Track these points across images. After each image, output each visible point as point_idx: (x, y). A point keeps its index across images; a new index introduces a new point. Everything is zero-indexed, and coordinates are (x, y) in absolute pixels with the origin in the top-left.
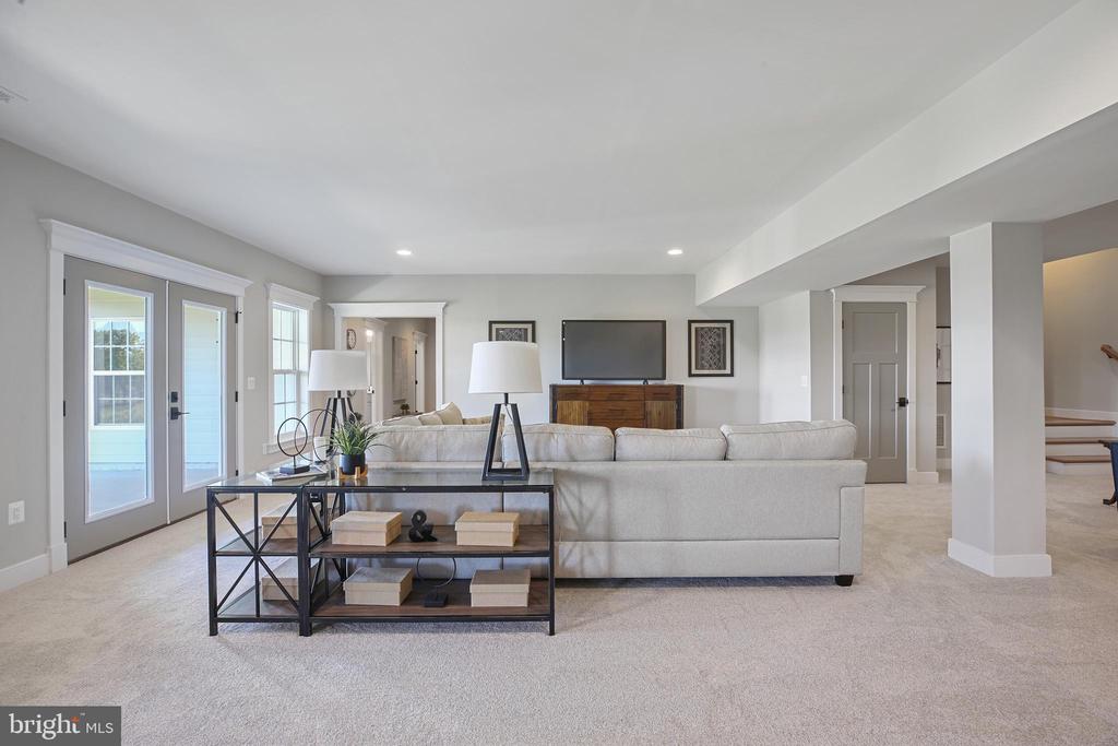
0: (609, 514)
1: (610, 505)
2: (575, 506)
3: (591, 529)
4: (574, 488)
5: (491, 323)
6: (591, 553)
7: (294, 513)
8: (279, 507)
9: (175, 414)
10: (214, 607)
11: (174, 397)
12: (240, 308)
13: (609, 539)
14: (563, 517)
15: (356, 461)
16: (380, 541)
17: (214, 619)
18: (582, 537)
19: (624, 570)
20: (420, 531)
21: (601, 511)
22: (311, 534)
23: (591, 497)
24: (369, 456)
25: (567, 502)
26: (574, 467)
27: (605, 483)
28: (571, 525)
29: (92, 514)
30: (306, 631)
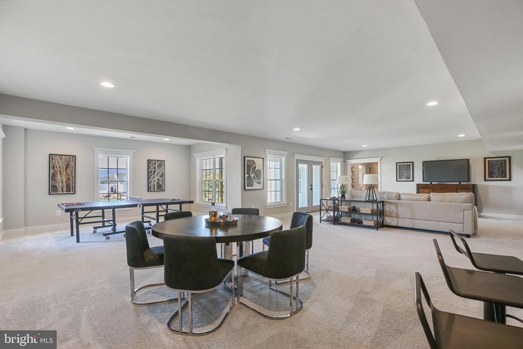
0: (397, 212)
1: (397, 209)
2: (389, 209)
3: (393, 215)
4: (389, 205)
5: (397, 163)
6: (393, 220)
7: (332, 205)
8: (330, 203)
9: (312, 189)
10: (321, 219)
11: (311, 186)
12: (323, 165)
13: (397, 217)
14: (386, 211)
15: (343, 196)
16: (347, 210)
17: (321, 221)
18: (391, 216)
19: (401, 225)
20: (354, 210)
21: (395, 210)
22: (336, 209)
23: (393, 208)
24: (346, 195)
25: (387, 208)
26: (389, 200)
27: (396, 204)
28: (388, 213)
29: (300, 207)
30: (334, 224)
